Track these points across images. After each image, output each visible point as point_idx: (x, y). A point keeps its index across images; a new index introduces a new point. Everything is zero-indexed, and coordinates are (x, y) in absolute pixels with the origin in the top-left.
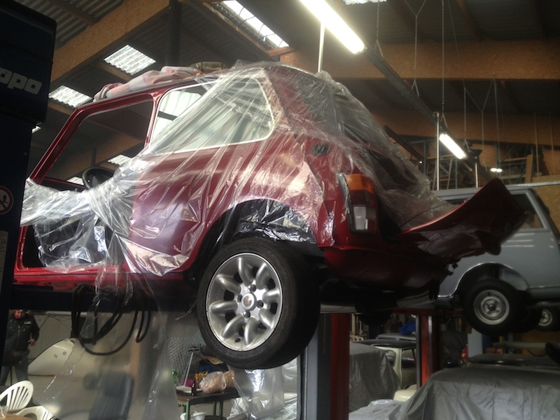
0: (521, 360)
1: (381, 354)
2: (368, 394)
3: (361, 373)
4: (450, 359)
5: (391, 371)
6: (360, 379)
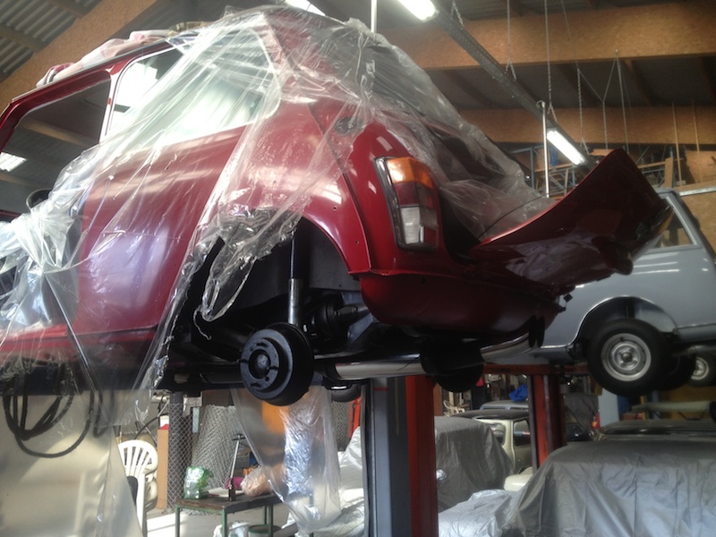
0: (670, 426)
1: (485, 428)
2: (470, 482)
3: (459, 457)
4: (578, 429)
5: (499, 451)
6: (457, 463)
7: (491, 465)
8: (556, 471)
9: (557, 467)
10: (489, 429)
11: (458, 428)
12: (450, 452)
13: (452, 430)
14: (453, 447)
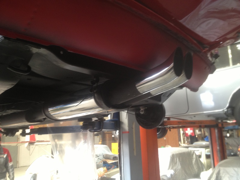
1: (192, 152)
2: (186, 175)
3: (181, 164)
4: (232, 152)
5: (199, 161)
6: (180, 167)
7: (195, 167)
8: (221, 172)
9: (222, 169)
10: (194, 152)
11: (180, 152)
12: (176, 162)
13: (177, 153)
14: (178, 160)
